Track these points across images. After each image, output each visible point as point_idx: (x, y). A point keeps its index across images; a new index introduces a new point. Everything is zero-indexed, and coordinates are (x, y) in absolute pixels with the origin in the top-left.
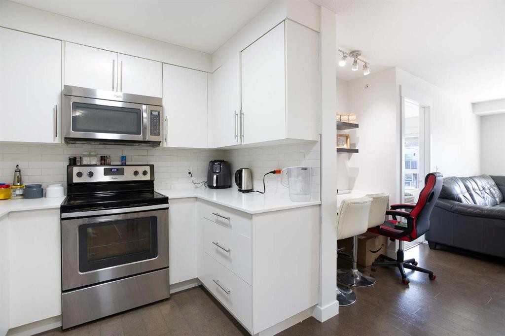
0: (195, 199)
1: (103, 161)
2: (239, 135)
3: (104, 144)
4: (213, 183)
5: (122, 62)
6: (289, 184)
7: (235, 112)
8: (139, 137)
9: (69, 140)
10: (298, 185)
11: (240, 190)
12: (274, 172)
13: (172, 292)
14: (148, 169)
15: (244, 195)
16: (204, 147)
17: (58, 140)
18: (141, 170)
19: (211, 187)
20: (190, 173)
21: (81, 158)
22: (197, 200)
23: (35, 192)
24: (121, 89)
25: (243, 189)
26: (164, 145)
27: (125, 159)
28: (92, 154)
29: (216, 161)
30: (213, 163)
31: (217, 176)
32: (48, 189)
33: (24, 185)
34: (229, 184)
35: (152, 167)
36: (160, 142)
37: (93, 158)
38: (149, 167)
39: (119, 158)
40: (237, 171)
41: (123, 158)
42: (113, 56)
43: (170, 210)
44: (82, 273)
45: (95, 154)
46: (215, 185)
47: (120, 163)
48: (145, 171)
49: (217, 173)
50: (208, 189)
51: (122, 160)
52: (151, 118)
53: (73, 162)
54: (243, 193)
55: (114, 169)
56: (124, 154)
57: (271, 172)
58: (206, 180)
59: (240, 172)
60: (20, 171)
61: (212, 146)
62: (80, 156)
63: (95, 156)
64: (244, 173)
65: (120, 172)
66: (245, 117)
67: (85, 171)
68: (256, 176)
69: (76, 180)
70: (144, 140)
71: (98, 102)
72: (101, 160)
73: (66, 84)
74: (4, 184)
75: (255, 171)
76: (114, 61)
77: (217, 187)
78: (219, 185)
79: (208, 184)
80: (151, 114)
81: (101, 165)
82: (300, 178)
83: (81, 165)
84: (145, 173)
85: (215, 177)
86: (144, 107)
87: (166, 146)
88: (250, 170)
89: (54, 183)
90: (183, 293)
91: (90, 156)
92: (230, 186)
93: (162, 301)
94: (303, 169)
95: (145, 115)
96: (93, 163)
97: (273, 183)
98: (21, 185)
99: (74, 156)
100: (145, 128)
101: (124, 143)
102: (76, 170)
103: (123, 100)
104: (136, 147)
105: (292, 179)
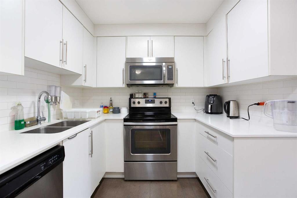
0: (194, 120)
1: (145, 96)
2: (226, 76)
3: (145, 87)
4: (208, 110)
5: (152, 41)
6: (272, 115)
7: (223, 59)
8: (162, 82)
9: (129, 85)
10: (283, 116)
11: (228, 116)
12: (258, 104)
13: (179, 176)
14: (167, 100)
15: (232, 121)
16: (202, 85)
17: (124, 86)
18: (164, 100)
19: (207, 113)
20: (193, 103)
21: (135, 94)
22: (196, 121)
23: (117, 111)
24: (152, 55)
25: (231, 115)
26: (176, 86)
27: (156, 95)
28: (139, 92)
29: (211, 95)
30: (208, 96)
31: (211, 106)
32: (122, 109)
33: (113, 107)
34: (221, 112)
35: (170, 99)
36: (174, 84)
37: (140, 94)
38: (168, 99)
39: (152, 94)
40: (226, 102)
41: (155, 94)
42: (148, 38)
43: (178, 126)
44: (132, 154)
45: (141, 92)
46: (209, 111)
47: (153, 97)
48: (166, 101)
49: (211, 103)
50: (205, 114)
51: (154, 95)
52: (168, 70)
53: (132, 96)
54: (230, 118)
55: (150, 100)
56: (155, 92)
57: (255, 104)
58: (204, 108)
59: (228, 103)
60: (112, 101)
61: (207, 85)
62: (134, 93)
63: (141, 93)
64: (232, 104)
65: (153, 102)
66: (231, 63)
67: (137, 101)
68: (242, 106)
69: (133, 105)
70: (164, 83)
71: (144, 64)
72: (144, 95)
73: (127, 57)
74: (107, 106)
75: (241, 103)
76: (148, 41)
77: (211, 113)
78: (213, 111)
79: (205, 110)
80: (168, 67)
81: (144, 98)
82: (286, 110)
83: (135, 98)
84: (166, 103)
85: (210, 106)
86: (164, 64)
87: (177, 86)
88: (237, 102)
89: (124, 107)
90: (185, 179)
91: (139, 93)
92: (221, 113)
93: (173, 181)
94: (289, 102)
95: (164, 69)
96: (140, 97)
97: (256, 113)
98: (112, 107)
99: (132, 93)
100: (164, 76)
101: (155, 86)
102: (132, 100)
103: (156, 61)
104: (161, 87)
105: (277, 111)
